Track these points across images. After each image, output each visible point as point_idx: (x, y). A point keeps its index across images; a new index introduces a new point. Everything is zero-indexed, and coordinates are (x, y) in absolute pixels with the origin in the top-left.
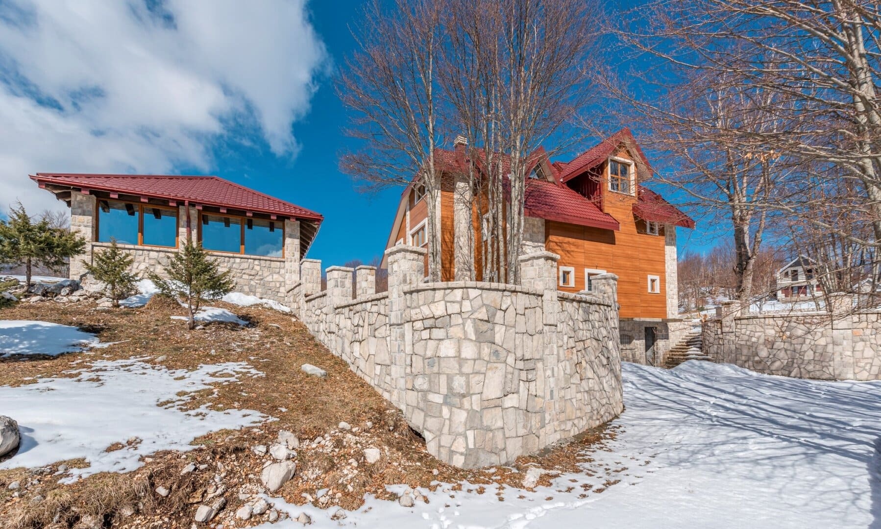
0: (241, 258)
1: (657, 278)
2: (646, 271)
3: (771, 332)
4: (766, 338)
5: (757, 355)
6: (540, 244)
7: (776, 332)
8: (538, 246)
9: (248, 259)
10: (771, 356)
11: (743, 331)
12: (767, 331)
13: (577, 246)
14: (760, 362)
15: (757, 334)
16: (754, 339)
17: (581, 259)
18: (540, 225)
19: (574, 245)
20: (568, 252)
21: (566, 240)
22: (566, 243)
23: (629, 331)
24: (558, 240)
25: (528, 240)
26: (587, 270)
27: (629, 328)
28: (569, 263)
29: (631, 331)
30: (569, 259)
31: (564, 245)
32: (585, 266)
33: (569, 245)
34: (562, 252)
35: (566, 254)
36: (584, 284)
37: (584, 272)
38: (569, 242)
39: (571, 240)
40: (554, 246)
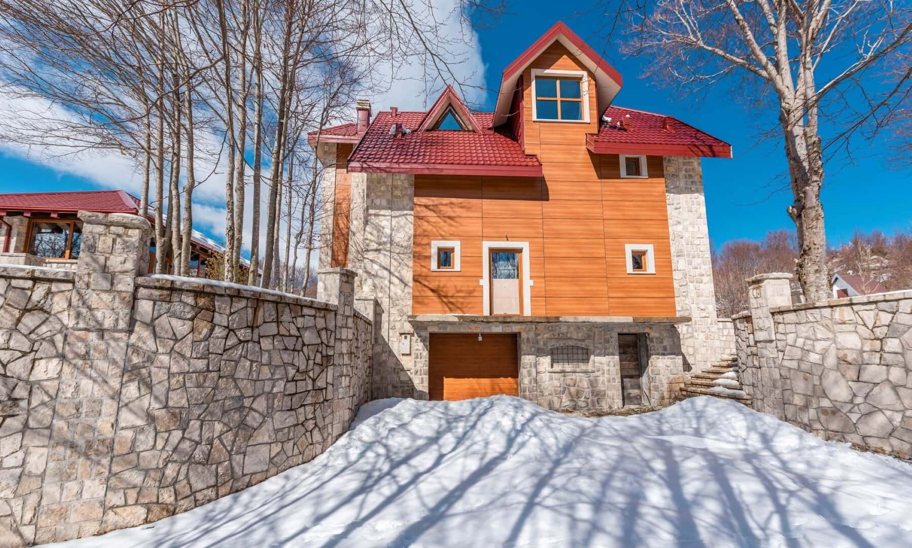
0: (58, 263)
1: (649, 248)
2: (620, 237)
3: (851, 341)
4: (841, 354)
5: (825, 395)
6: (405, 212)
7: (863, 339)
8: (404, 215)
9: (65, 263)
10: (859, 400)
11: (790, 338)
12: (841, 338)
13: (468, 208)
14: (834, 412)
15: (819, 346)
16: (814, 358)
17: (475, 227)
18: (406, 184)
19: (462, 207)
20: (449, 218)
21: (446, 200)
22: (446, 205)
23: (580, 340)
24: (431, 203)
25: (384, 209)
26: (487, 245)
27: (580, 335)
28: (451, 235)
29: (583, 340)
30: (453, 228)
31: (443, 208)
32: (483, 237)
33: (451, 208)
34: (439, 220)
35: (445, 221)
36: (481, 266)
37: (481, 248)
38: (451, 203)
39: (454, 200)
40: (422, 211)
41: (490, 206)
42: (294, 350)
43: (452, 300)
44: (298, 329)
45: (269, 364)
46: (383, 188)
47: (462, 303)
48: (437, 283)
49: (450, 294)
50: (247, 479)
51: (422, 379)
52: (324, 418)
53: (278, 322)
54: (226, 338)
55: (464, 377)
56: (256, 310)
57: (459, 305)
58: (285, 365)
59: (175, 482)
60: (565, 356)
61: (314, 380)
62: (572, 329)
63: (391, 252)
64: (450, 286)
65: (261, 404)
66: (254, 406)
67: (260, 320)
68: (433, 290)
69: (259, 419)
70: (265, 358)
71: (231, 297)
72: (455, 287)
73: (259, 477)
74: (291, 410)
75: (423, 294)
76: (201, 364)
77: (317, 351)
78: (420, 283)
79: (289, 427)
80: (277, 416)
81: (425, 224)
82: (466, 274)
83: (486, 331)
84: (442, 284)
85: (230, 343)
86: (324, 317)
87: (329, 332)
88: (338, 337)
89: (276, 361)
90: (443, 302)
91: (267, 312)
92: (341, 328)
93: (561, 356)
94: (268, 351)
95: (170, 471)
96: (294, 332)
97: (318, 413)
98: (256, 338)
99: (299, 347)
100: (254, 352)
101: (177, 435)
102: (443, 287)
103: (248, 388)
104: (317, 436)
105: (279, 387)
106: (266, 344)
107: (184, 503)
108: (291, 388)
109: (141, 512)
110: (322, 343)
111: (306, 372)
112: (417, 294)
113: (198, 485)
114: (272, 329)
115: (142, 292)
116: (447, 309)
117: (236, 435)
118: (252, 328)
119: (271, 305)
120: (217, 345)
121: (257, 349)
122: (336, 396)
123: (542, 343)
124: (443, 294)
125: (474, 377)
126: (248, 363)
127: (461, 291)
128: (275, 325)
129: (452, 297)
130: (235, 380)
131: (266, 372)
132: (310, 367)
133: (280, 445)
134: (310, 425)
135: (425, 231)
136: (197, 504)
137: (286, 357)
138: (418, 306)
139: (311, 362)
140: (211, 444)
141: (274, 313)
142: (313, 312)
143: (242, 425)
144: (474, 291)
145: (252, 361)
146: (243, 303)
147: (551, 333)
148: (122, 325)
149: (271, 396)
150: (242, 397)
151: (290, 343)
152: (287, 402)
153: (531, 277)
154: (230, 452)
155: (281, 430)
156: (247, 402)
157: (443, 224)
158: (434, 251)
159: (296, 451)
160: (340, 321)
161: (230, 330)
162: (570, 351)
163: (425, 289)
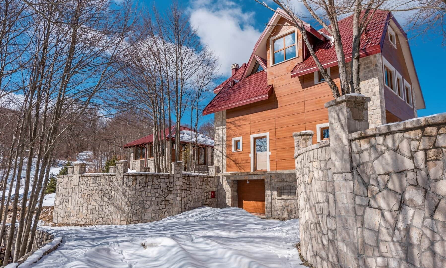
2: (314, 121)
6: (225, 126)
8: (224, 128)
13: (245, 120)
17: (248, 129)
19: (243, 120)
20: (239, 126)
21: (237, 118)
22: (237, 120)
23: (290, 182)
24: (232, 121)
25: (220, 126)
26: (252, 136)
27: (291, 179)
28: (240, 134)
29: (292, 182)
30: (240, 131)
31: (236, 122)
32: (251, 133)
33: (239, 121)
34: (235, 128)
35: (237, 128)
36: (250, 147)
37: (250, 138)
38: (239, 119)
39: (241, 117)
40: (230, 125)
41: (253, 117)
42: (158, 189)
43: (240, 165)
44: (159, 183)
45: (150, 193)
46: (219, 117)
47: (244, 166)
48: (235, 157)
49: (239, 162)
50: (145, 221)
51: (229, 201)
52: (169, 209)
53: (153, 181)
54: (139, 186)
55: (250, 201)
56: (146, 179)
57: (243, 167)
58: (155, 193)
59: (130, 218)
60: (287, 191)
61: (165, 198)
62: (287, 176)
63: (222, 145)
64: (240, 158)
65: (148, 203)
66: (147, 203)
67: (147, 181)
68: (233, 161)
69: (148, 207)
70: (149, 191)
71: (140, 176)
72: (241, 158)
73: (148, 221)
74: (157, 205)
75: (230, 163)
76: (134, 192)
77: (166, 189)
78: (229, 158)
79: (157, 210)
80: (153, 206)
81: (231, 131)
82: (244, 152)
83: (251, 179)
84: (237, 158)
85: (140, 187)
86: (168, 178)
87: (170, 183)
88: (174, 184)
89: (152, 191)
90: (237, 166)
91: (149, 179)
92: (176, 181)
93: (285, 191)
94: (150, 189)
95: (130, 215)
96: (157, 183)
97: (167, 207)
98: (146, 186)
99: (159, 188)
100: (146, 190)
101: (130, 208)
102: (237, 159)
103: (145, 198)
104: (166, 214)
105: (154, 199)
106: (149, 187)
107: (132, 222)
108: (157, 199)
109: (125, 222)
110: (168, 186)
111: (162, 195)
112: (228, 163)
113: (134, 220)
114: (151, 183)
115: (125, 177)
116: (238, 169)
117: (142, 210)
118: (146, 183)
119: (150, 177)
120: (137, 188)
121: (147, 188)
122: (174, 203)
123: (274, 184)
124: (237, 162)
125: (254, 201)
126: (145, 192)
127: (243, 160)
128: (151, 182)
129: (240, 163)
130: (142, 196)
131: (149, 195)
132: (163, 194)
133: (154, 214)
134: (164, 210)
135: (230, 134)
136: (134, 223)
137: (155, 191)
138: (229, 168)
139: (164, 192)
140: (137, 211)
141: (151, 179)
142: (164, 177)
143: (144, 207)
144: (248, 159)
145: (146, 192)
146: (143, 177)
147: (278, 179)
148: (122, 184)
149: (151, 201)
150: (143, 201)
151: (156, 187)
152: (156, 203)
153: (270, 150)
154: (141, 213)
155: (154, 210)
156: (145, 202)
157: (237, 129)
158: (233, 143)
159: (159, 217)
160: (175, 179)
161: (140, 184)
162: (289, 188)
163: (231, 160)
